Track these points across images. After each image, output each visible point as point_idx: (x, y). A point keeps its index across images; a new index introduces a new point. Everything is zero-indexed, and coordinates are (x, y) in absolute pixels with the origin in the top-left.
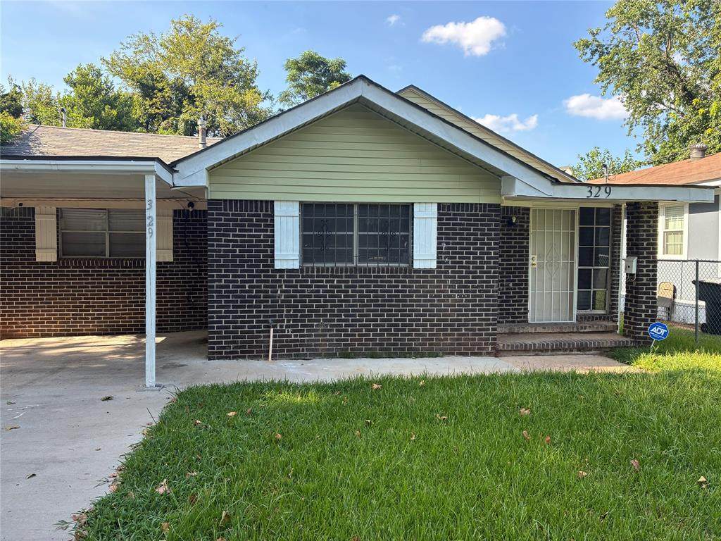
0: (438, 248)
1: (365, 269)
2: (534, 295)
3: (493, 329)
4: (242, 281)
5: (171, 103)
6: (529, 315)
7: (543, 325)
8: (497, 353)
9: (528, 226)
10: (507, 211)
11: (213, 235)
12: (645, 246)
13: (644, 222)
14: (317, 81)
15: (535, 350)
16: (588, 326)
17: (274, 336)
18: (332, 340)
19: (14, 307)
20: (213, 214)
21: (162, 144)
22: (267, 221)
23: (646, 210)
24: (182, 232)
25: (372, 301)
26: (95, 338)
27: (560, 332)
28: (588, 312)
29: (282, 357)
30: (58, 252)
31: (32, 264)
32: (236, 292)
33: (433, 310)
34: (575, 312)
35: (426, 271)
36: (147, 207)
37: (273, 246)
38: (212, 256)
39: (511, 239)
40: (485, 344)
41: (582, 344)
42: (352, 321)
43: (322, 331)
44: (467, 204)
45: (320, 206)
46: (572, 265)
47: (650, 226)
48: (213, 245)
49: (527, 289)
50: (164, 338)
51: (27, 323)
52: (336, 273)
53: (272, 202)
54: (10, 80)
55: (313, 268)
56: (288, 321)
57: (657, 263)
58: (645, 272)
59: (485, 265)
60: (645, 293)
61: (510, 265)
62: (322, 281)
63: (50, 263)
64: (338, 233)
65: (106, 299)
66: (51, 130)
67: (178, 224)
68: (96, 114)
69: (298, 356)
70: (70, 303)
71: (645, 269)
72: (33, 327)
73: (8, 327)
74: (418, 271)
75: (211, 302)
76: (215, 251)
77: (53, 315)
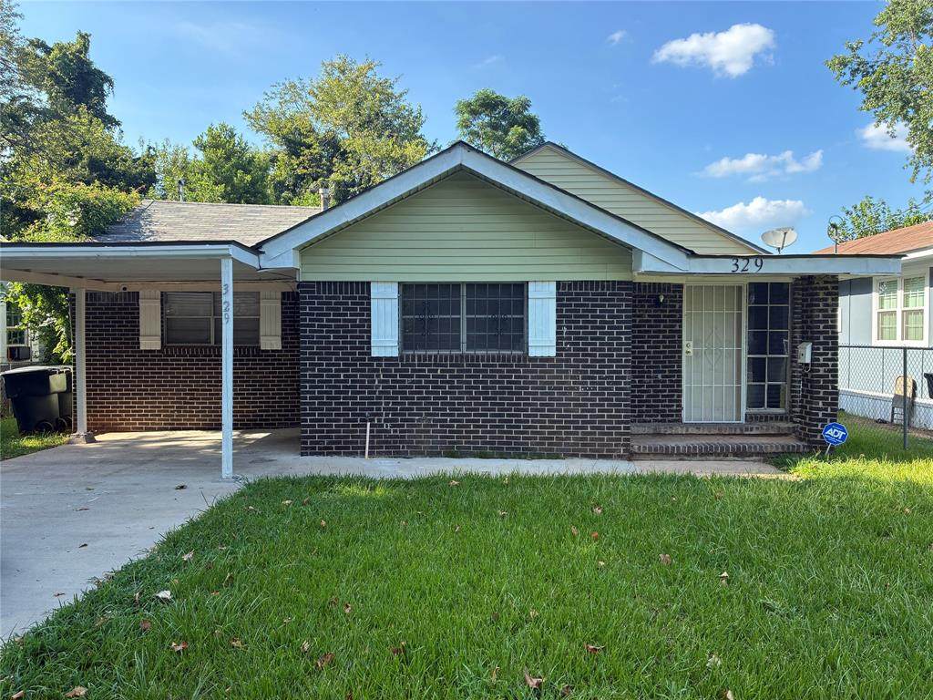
0: (557, 333)
1: (472, 357)
2: (689, 389)
3: (625, 428)
4: (336, 370)
5: (321, 160)
6: (684, 413)
7: (697, 426)
8: (631, 456)
9: (681, 307)
10: (654, 289)
11: (305, 320)
12: (821, 329)
13: (820, 300)
14: (495, 127)
15: (679, 454)
16: (755, 427)
17: (371, 431)
18: (436, 437)
19: (119, 399)
20: (305, 298)
21: (281, 216)
22: (362, 304)
23: (822, 285)
24: (291, 317)
25: (481, 393)
26: (199, 433)
27: (717, 434)
28: (762, 410)
29: (380, 454)
30: (162, 339)
31: (136, 352)
32: (331, 381)
33: (552, 405)
34: (744, 410)
35: (543, 359)
36: (224, 291)
37: (370, 332)
38: (305, 343)
39: (659, 321)
40: (616, 445)
41: (739, 448)
42: (459, 415)
43: (425, 426)
44: (592, 282)
45: (420, 286)
46: (739, 352)
47: (828, 305)
48: (305, 331)
49: (681, 381)
50: (267, 434)
51: (131, 416)
52: (439, 361)
53: (369, 283)
54: (142, 142)
55: (413, 356)
56: (387, 415)
57: (837, 350)
58: (822, 362)
59: (615, 353)
60: (822, 387)
61: (658, 352)
62: (424, 371)
63: (154, 351)
64: (441, 316)
65: (211, 390)
66: (166, 205)
67: (286, 308)
68: (227, 180)
69: (398, 454)
70: (174, 394)
71: (821, 358)
72: (137, 420)
73: (111, 420)
74: (535, 359)
75: (303, 393)
76: (307, 337)
77: (157, 407)
